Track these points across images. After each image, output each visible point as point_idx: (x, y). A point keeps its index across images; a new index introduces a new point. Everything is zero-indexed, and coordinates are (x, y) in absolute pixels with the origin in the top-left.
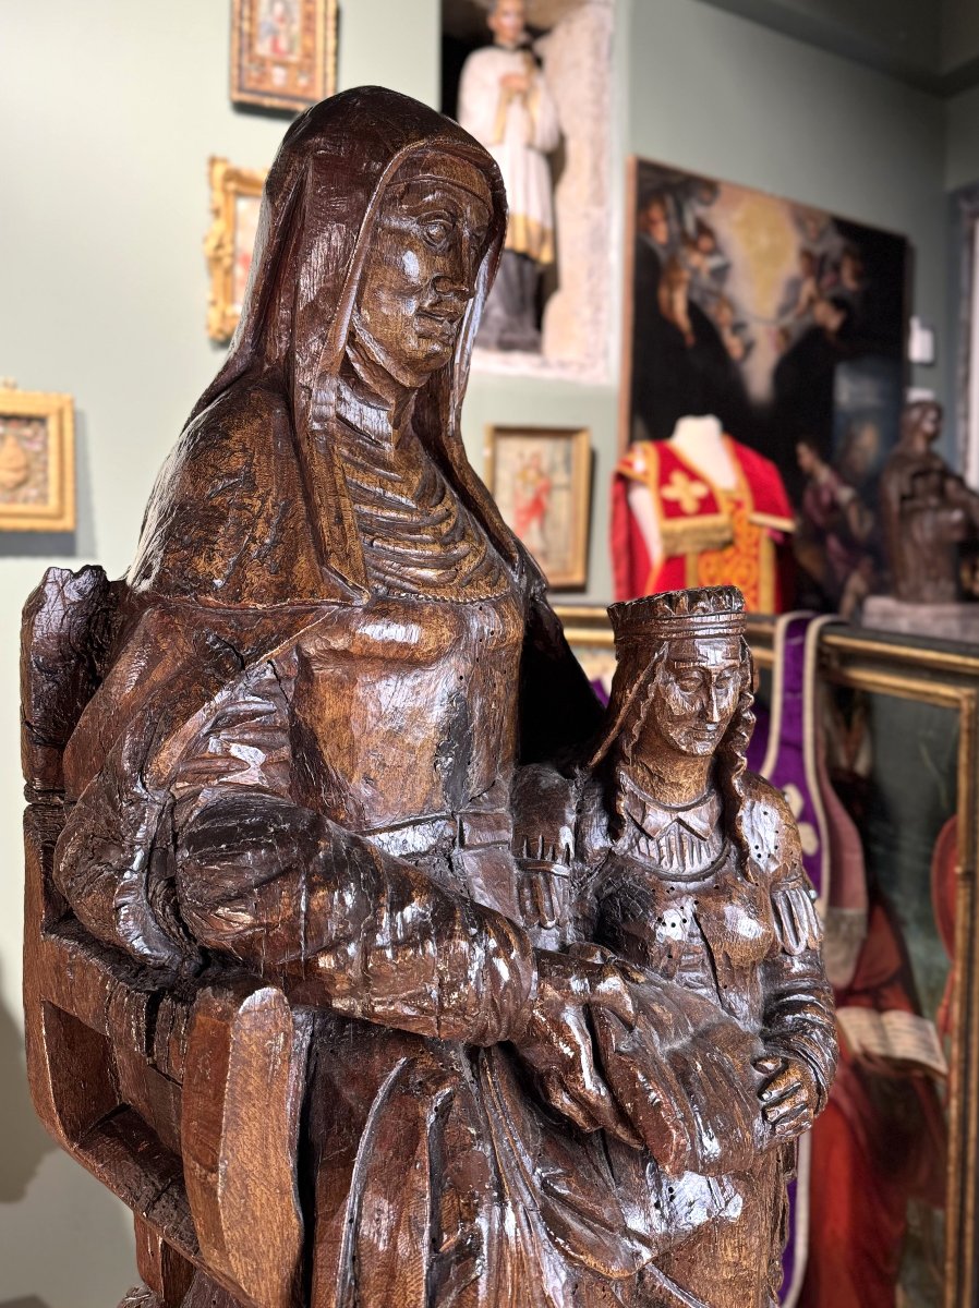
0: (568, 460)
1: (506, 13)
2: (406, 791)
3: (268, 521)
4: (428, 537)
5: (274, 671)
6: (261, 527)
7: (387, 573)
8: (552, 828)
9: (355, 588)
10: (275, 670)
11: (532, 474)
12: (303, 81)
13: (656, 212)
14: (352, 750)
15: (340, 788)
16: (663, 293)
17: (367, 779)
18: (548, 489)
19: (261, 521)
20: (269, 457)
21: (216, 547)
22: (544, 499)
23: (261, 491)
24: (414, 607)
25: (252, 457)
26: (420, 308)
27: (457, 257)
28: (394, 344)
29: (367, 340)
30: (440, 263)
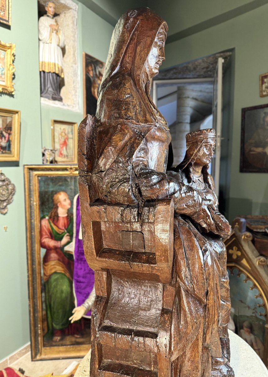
0: (72, 131)
1: (50, 7)
6: (137, 107)
9: (157, 122)
11: (63, 134)
12: (2, 14)
13: (90, 68)
16: (92, 89)
18: (67, 138)
19: (137, 105)
20: (134, 91)
22: (67, 141)
25: (131, 90)
26: (156, 61)
27: (162, 51)
28: (151, 69)
29: (146, 67)
30: (159, 52)
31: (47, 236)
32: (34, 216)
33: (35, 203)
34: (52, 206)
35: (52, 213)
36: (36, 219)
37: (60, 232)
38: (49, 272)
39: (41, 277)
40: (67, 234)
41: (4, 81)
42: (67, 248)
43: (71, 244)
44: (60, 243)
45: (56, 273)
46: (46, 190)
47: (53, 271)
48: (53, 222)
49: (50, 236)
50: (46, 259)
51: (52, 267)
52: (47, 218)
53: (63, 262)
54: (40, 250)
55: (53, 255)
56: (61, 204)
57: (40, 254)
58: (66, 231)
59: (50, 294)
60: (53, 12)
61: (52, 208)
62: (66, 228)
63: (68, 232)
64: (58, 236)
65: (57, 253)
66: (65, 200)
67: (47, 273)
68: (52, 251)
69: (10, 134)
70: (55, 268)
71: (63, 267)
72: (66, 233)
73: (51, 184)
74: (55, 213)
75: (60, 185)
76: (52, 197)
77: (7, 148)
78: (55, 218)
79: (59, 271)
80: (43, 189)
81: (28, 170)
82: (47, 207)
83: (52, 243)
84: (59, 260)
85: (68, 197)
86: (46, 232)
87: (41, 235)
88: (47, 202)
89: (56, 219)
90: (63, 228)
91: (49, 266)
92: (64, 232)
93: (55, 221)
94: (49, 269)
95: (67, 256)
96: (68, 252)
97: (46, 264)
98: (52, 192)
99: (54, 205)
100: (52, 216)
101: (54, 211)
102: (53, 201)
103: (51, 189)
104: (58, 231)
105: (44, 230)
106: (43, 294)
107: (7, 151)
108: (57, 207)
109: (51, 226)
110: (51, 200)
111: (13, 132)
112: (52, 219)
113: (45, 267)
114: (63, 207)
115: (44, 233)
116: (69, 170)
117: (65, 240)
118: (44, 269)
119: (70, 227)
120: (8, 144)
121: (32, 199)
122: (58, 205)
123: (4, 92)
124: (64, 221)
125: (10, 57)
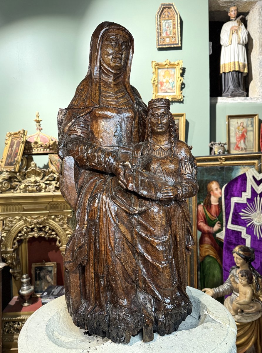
0: (252, 123)
1: (232, 11)
3: (85, 96)
4: (114, 98)
5: (84, 118)
6: (84, 96)
7: (104, 103)
8: (138, 150)
9: (96, 104)
11: (241, 128)
12: (173, 40)
14: (98, 133)
15: (97, 139)
17: (101, 138)
18: (246, 131)
22: (245, 134)
23: (85, 91)
26: (112, 57)
27: (119, 47)
28: (109, 65)
29: (105, 65)
30: (116, 49)
31: (202, 221)
32: (192, 201)
34: (206, 194)
35: (206, 200)
36: (194, 204)
37: (213, 219)
38: (204, 254)
39: (197, 257)
40: (219, 222)
41: (174, 92)
42: (218, 235)
43: (222, 232)
44: (213, 229)
45: (208, 256)
46: (202, 179)
47: (207, 254)
48: (207, 208)
49: (204, 221)
50: (202, 241)
51: (206, 250)
52: (202, 204)
53: (215, 248)
54: (197, 232)
55: (207, 239)
56: (213, 192)
57: (196, 235)
58: (217, 219)
59: (204, 274)
60: (234, 15)
61: (206, 196)
62: (218, 215)
63: (219, 220)
64: (211, 222)
65: (210, 238)
66: (217, 189)
67: (202, 255)
68: (206, 235)
70: (208, 251)
71: (215, 253)
72: (217, 221)
73: (205, 174)
74: (208, 200)
75: (213, 175)
76: (207, 185)
78: (208, 205)
79: (211, 255)
80: (199, 178)
82: (202, 194)
83: (206, 228)
84: (211, 245)
85: (219, 186)
86: (201, 217)
87: (198, 219)
88: (202, 190)
90: (215, 216)
91: (204, 248)
92: (216, 219)
93: (208, 208)
94: (204, 251)
95: (218, 243)
96: (219, 239)
97: (202, 246)
98: (207, 180)
99: (208, 193)
100: (206, 203)
101: (207, 198)
102: (207, 189)
103: (205, 179)
104: (211, 217)
105: (200, 214)
106: (199, 273)
108: (210, 196)
109: (205, 212)
110: (205, 189)
112: (206, 205)
113: (201, 248)
114: (215, 195)
115: (200, 218)
116: (220, 160)
117: (216, 227)
118: (200, 250)
119: (220, 215)
122: (211, 193)
123: (173, 100)
124: (216, 208)
125: (178, 72)
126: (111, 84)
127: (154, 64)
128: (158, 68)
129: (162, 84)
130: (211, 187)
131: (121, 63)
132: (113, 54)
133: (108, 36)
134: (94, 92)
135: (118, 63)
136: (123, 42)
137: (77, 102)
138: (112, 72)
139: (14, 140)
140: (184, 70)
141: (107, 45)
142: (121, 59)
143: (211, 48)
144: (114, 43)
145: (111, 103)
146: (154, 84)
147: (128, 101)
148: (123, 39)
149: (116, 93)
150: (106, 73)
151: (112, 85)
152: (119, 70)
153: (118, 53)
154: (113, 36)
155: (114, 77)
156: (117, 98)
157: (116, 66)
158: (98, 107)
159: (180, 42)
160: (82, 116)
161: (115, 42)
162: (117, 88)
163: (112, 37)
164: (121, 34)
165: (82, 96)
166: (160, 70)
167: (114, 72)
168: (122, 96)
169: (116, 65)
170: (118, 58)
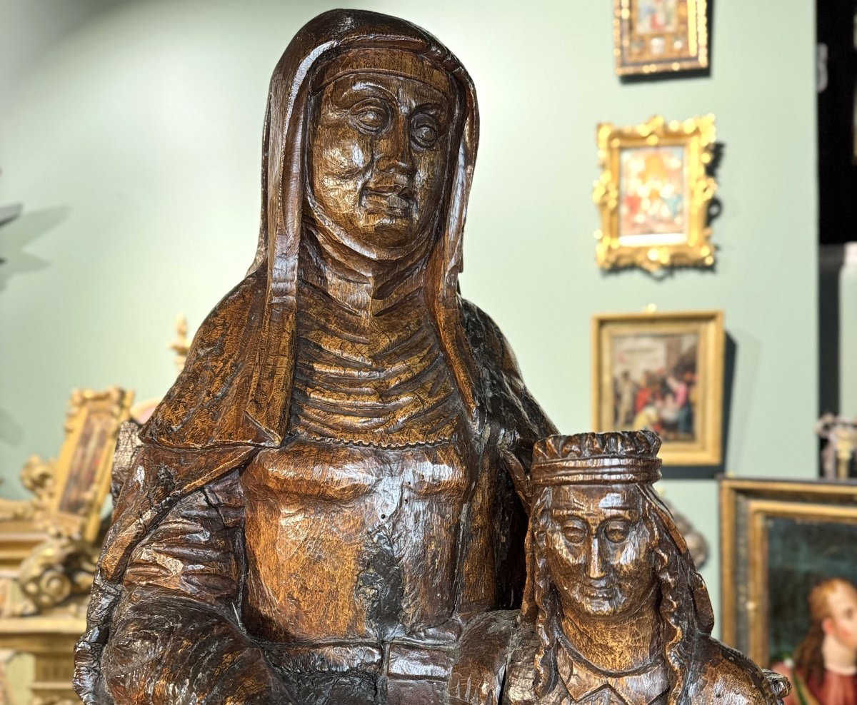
2: (329, 615)
4: (369, 389)
5: (207, 500)
6: (217, 383)
7: (312, 420)
8: (480, 673)
10: (207, 497)
12: (678, 45)
14: (277, 572)
15: (271, 604)
17: (291, 598)
19: (218, 378)
20: (241, 327)
21: (183, 400)
23: (226, 355)
24: (329, 449)
25: (228, 329)
26: (364, 187)
27: (396, 136)
28: (348, 224)
29: (327, 223)
30: (384, 145)
33: (751, 606)
34: (804, 627)
35: (803, 650)
41: (681, 233)
46: (789, 566)
48: (808, 682)
52: (789, 663)
56: (834, 624)
61: (806, 632)
66: (849, 612)
69: (690, 384)
73: (804, 547)
74: (813, 652)
75: (835, 557)
76: (807, 594)
77: (682, 426)
78: (813, 672)
80: (779, 561)
81: (733, 494)
82: (790, 624)
88: (789, 609)
89: (816, 674)
93: (814, 683)
98: (808, 575)
99: (811, 624)
100: (805, 663)
102: (808, 608)
103: (804, 567)
107: (681, 435)
108: (820, 636)
109: (801, 694)
110: (801, 604)
111: (699, 377)
112: (804, 670)
114: (842, 637)
120: (683, 414)
121: (742, 589)
122: (826, 625)
123: (677, 262)
124: (845, 690)
125: (697, 159)
126: (363, 314)
127: (605, 133)
128: (622, 149)
129: (634, 203)
130: (824, 603)
131: (407, 213)
132: (366, 169)
133: (342, 85)
134: (264, 367)
135: (392, 217)
136: (421, 108)
137: (181, 412)
138: (364, 257)
139: (94, 420)
140: (717, 151)
141: (338, 125)
142: (407, 195)
143: (823, 67)
144: (371, 117)
145: (348, 420)
146: (603, 205)
147: (438, 403)
148: (417, 93)
149: (380, 359)
150: (336, 263)
151: (365, 318)
152: (400, 244)
153: (389, 168)
154: (365, 80)
155: (376, 278)
156: (383, 393)
157: (381, 229)
158: (277, 443)
159: (703, 52)
160: (201, 489)
161: (377, 113)
162: (392, 328)
163: (359, 86)
164: (403, 67)
165: (212, 383)
166: (626, 156)
167: (374, 256)
168: (409, 375)
169: (383, 226)
170: (393, 189)
